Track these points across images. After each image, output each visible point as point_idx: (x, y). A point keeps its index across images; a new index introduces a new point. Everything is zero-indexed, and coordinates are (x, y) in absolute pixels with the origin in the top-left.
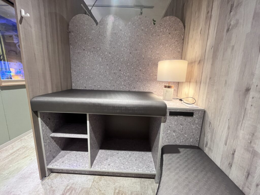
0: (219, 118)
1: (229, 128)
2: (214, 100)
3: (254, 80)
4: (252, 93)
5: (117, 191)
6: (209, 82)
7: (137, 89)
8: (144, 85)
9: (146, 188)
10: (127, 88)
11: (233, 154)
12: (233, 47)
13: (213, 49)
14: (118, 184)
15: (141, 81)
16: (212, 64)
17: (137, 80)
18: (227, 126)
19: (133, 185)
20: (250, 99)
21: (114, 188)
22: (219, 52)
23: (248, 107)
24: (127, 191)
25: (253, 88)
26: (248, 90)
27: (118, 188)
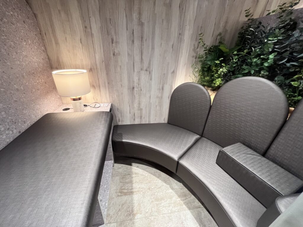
0: (123, 104)
1: (129, 106)
2: (117, 96)
3: (135, 84)
4: (135, 89)
5: (120, 194)
6: (108, 86)
7: (28, 123)
8: (34, 110)
9: (118, 173)
10: (15, 131)
11: (134, 115)
12: (121, 66)
13: (104, 63)
14: (113, 195)
15: (27, 106)
16: (107, 74)
17: (21, 107)
18: (128, 106)
19: (115, 182)
20: (135, 92)
21: (117, 198)
22: (111, 67)
23: (135, 94)
24: (120, 186)
25: (135, 87)
26: (133, 88)
27: (117, 194)
